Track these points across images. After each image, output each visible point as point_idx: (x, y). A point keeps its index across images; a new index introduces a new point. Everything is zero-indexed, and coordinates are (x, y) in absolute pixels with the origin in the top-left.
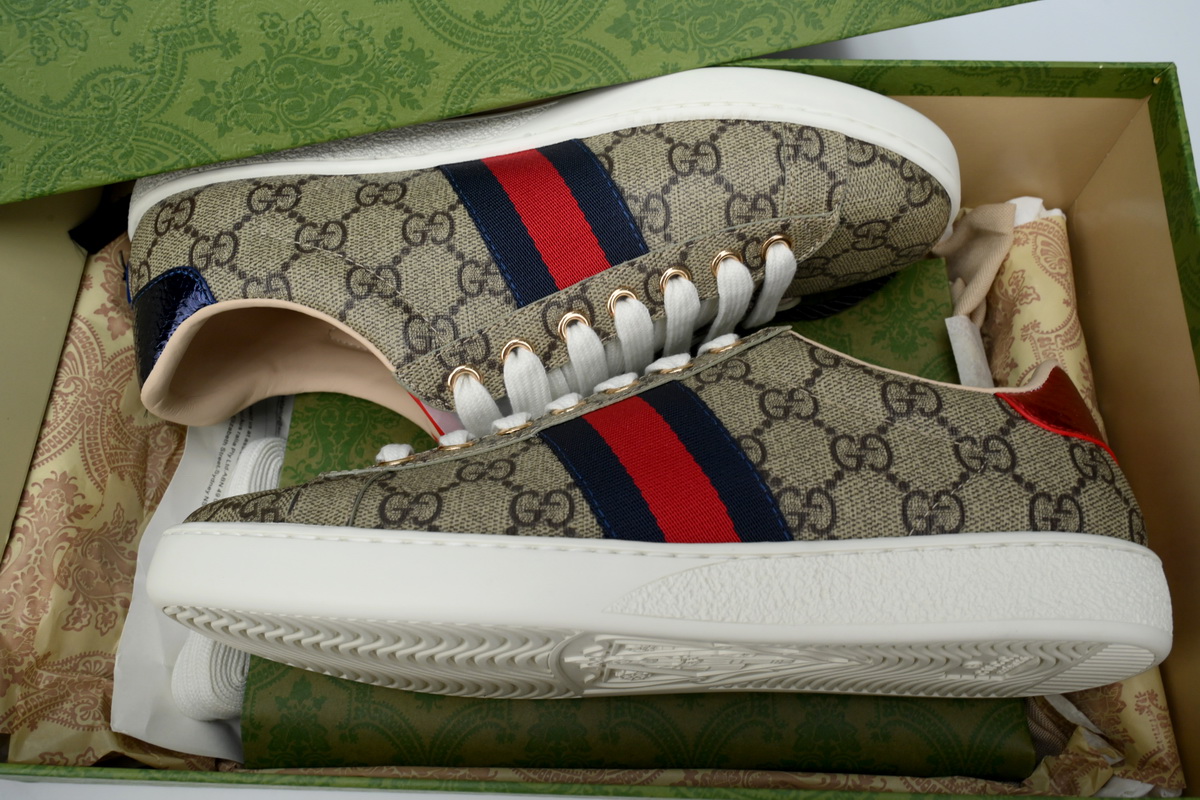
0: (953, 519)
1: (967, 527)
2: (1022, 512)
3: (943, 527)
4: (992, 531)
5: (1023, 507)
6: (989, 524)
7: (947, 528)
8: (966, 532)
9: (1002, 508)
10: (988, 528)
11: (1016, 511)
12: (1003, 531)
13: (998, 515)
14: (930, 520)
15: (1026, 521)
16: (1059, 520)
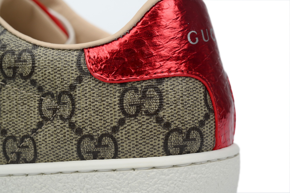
0: (30, 154)
1: (39, 159)
2: (72, 149)
3: (25, 159)
4: (55, 161)
5: (72, 146)
6: (53, 157)
7: (27, 160)
8: (40, 162)
9: (59, 148)
10: (52, 159)
11: (68, 149)
12: (62, 161)
13: (57, 152)
14: (18, 154)
15: (75, 154)
16: (99, 152)
